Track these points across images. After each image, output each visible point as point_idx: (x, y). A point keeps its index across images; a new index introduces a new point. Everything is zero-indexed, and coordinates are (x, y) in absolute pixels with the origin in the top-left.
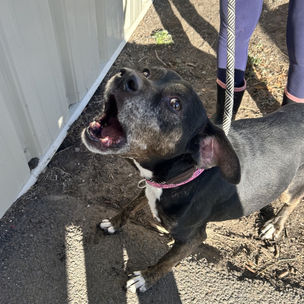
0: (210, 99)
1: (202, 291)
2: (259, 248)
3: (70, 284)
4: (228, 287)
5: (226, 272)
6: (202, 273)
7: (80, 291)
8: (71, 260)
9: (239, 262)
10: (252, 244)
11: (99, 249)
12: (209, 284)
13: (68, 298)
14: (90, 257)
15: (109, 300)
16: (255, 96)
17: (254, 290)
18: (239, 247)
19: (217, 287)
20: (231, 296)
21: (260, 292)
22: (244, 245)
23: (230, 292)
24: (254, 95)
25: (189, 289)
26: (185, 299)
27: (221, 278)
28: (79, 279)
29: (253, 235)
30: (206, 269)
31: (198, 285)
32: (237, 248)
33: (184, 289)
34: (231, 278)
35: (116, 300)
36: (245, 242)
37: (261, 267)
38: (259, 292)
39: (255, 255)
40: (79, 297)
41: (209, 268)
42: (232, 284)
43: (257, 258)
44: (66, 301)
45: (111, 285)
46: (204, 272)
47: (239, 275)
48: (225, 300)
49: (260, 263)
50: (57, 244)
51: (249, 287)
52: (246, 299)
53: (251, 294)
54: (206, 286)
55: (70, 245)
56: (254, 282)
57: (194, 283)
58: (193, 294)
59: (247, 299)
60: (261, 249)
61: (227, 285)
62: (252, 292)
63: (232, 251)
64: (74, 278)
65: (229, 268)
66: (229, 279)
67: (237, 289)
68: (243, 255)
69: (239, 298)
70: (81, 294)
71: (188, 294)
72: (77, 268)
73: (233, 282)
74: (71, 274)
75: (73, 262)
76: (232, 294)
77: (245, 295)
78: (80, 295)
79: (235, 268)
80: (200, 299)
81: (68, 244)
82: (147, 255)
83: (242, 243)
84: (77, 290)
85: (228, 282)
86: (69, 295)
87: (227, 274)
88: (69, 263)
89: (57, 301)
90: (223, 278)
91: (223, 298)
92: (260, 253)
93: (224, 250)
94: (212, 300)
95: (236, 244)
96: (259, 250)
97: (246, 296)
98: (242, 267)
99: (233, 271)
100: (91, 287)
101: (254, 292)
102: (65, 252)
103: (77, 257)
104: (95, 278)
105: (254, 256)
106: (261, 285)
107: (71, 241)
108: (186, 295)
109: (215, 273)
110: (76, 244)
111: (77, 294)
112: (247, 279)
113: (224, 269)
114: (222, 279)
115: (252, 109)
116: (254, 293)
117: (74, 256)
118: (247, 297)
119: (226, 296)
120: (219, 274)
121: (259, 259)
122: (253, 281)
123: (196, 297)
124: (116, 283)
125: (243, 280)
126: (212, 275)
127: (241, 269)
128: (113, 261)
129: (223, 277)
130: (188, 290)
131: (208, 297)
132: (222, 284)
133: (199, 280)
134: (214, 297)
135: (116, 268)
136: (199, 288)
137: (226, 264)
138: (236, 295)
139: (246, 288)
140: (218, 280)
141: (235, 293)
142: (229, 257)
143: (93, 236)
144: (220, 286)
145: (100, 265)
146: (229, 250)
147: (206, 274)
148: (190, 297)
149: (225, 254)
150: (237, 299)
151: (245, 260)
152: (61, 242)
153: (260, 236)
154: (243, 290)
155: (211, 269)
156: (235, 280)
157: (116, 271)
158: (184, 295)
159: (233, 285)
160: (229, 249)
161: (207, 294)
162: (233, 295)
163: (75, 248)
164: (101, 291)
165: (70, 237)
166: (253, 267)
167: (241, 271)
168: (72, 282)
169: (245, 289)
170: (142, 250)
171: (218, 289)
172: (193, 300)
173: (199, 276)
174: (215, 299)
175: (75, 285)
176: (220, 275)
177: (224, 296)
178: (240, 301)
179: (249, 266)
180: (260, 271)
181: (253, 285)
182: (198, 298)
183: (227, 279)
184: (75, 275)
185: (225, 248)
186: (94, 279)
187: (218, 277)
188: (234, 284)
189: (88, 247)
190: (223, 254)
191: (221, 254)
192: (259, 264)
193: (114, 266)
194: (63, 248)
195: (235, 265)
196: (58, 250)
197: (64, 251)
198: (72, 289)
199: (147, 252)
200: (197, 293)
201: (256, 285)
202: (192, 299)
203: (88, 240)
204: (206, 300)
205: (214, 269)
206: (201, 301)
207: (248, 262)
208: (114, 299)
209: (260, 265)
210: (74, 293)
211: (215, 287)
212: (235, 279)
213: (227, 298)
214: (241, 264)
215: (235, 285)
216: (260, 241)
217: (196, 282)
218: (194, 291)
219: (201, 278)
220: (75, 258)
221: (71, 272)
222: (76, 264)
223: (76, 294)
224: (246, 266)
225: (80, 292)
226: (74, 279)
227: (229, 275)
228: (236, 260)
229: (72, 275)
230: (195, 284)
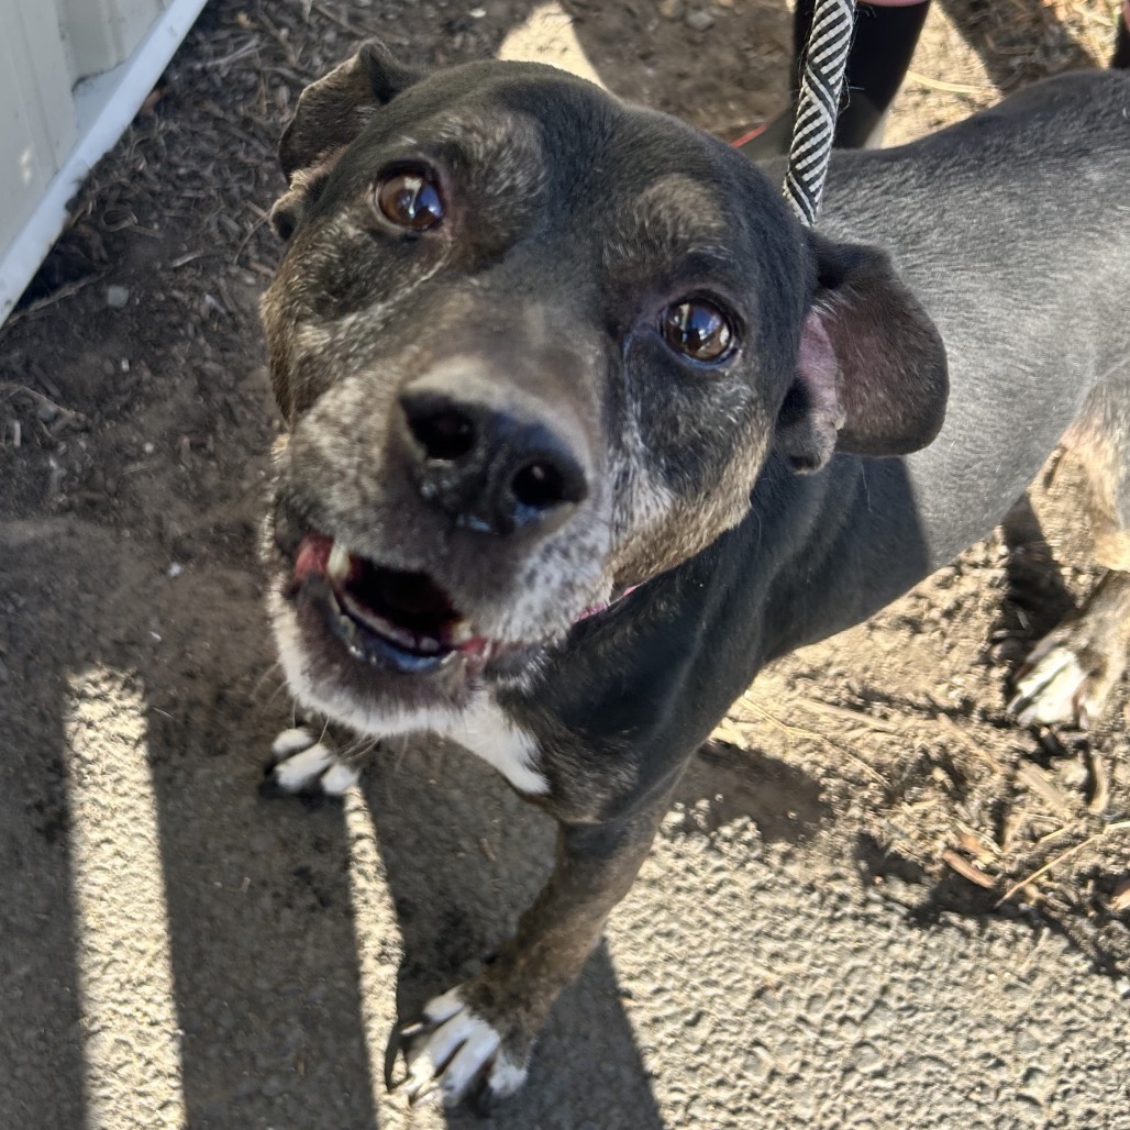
0: (756, 46)
1: (738, 977)
2: (1007, 769)
3: (94, 951)
4: (863, 960)
5: (850, 886)
6: (736, 890)
7: (141, 984)
8: (96, 836)
9: (914, 836)
10: (975, 749)
11: (229, 780)
12: (769, 946)
13: (85, 1022)
14: (187, 820)
15: (282, 1027)
16: (975, 26)
17: (990, 972)
18: (912, 760)
19: (808, 959)
20: (879, 1004)
21: (1020, 979)
22: (934, 753)
23: (875, 984)
24: (972, 18)
25: (672, 968)
26: (656, 1020)
27: (827, 914)
28: (135, 926)
29: (980, 705)
30: (751, 872)
31: (717, 948)
32: (902, 767)
33: (646, 972)
34: (875, 916)
35: (320, 1028)
36: (941, 739)
37: (1019, 856)
38: (1013, 980)
39: (990, 801)
40: (139, 1015)
41: (767, 864)
42: (880, 944)
43: (999, 814)
44: (72, 1035)
45: (292, 956)
46: (747, 887)
47: (915, 900)
48: (848, 1025)
49: (1015, 839)
50: (27, 758)
51: (963, 956)
52: (950, 1014)
53: (973, 990)
54: (757, 952)
55: (90, 762)
56: (989, 931)
57: (695, 942)
58: (695, 994)
59: (954, 1018)
60: (1020, 774)
61: (857, 951)
62: (980, 982)
63: (874, 781)
64: (113, 920)
65: (863, 865)
66: (868, 919)
67: (905, 966)
68: (931, 801)
69: (917, 1010)
70: (149, 1001)
71: (666, 997)
72: (126, 871)
73: (885, 935)
74: (94, 902)
75: (104, 846)
76: (885, 990)
77: (946, 997)
78: (141, 1003)
79: (895, 865)
80: (728, 1016)
81: (78, 756)
82: (464, 807)
83: (927, 744)
84: (129, 981)
85: (862, 935)
86: (86, 1007)
87: (858, 897)
88: (84, 851)
89: (31, 1034)
90: (838, 914)
91: (839, 1015)
92: (1016, 792)
93: (838, 776)
94: (785, 1022)
95: (896, 749)
96: (1011, 778)
97: (952, 1000)
98: (928, 858)
99: (886, 881)
100: (198, 966)
101: (988, 982)
102: (63, 795)
103: (122, 818)
104: (212, 919)
105: (984, 806)
106: (1021, 947)
107: (93, 740)
108: (658, 1001)
109: (798, 890)
110: (119, 755)
111: (126, 1002)
112: (954, 918)
113: (842, 870)
114: (832, 921)
115: (962, 89)
116: (990, 988)
117: (108, 814)
118: (954, 1005)
119: (852, 1001)
120: (815, 896)
121: (1012, 818)
122: (983, 925)
123: (705, 1008)
124: (317, 945)
125: (935, 921)
126: (785, 900)
127: (922, 868)
128: (299, 836)
129: (836, 909)
130: (668, 975)
131: (764, 1008)
132: (834, 941)
133: (720, 924)
134: (795, 1009)
135: (314, 870)
136: (720, 966)
137: (848, 848)
138: (900, 999)
139: (952, 962)
140: (811, 925)
141: (899, 990)
142: (864, 810)
143: (199, 717)
144: (825, 953)
145: (235, 858)
146: (865, 778)
147: (753, 898)
148: (679, 1009)
149: (845, 795)
150: (906, 1014)
151: (944, 827)
152: (47, 749)
153: (1011, 709)
154: (936, 973)
155: (780, 873)
156: (894, 927)
157: (316, 885)
158: (648, 999)
159: (885, 948)
160: (862, 772)
161: (759, 994)
162: (886, 999)
163: (115, 776)
164: (243, 984)
165: (90, 725)
166: (984, 858)
167: (925, 880)
168: (100, 941)
169: (946, 965)
170: (440, 784)
171: (815, 971)
172: (693, 1024)
173: (719, 904)
174: (801, 1019)
175: (119, 954)
176: (823, 898)
177: (844, 1001)
178: (920, 1028)
179: (963, 854)
180: (1016, 877)
181: (986, 945)
182: (717, 1012)
183: (855, 917)
184: (114, 908)
185: (842, 770)
186: (206, 924)
187: (815, 912)
188: (891, 942)
189: (176, 769)
190: (835, 798)
191: (823, 797)
192: (1011, 845)
193: (304, 863)
194: (53, 777)
195: (893, 849)
196: (32, 786)
197: (58, 789)
198: (105, 978)
199: (466, 791)
200: (711, 991)
201: (998, 949)
202: (690, 1017)
203: (175, 738)
204: (758, 1022)
205: (793, 870)
206: (734, 1029)
207: (959, 834)
208: (309, 1020)
209: (1018, 851)
210: (114, 995)
211: (799, 960)
212: (895, 919)
213: (856, 1012)
214: (922, 843)
215: (896, 949)
216: (1014, 734)
217: (707, 934)
218: (696, 981)
219: (728, 916)
220: (113, 824)
221: (96, 891)
222: (118, 854)
223: (120, 997)
224: (949, 856)
225: (140, 990)
226: (111, 925)
227: (866, 902)
228: (901, 827)
229: (101, 908)
230: (701, 944)
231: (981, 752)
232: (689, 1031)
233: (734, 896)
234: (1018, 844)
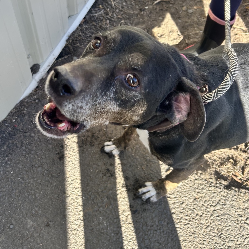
0: (201, 17)
1: (191, 196)
2: (245, 160)
3: (68, 181)
4: (215, 195)
5: (213, 180)
6: (191, 179)
7: (77, 188)
8: (69, 160)
9: (226, 172)
10: (239, 156)
11: (95, 151)
12: (197, 190)
13: (66, 194)
14: (86, 158)
15: (103, 198)
17: (240, 199)
18: (226, 157)
19: (205, 194)
21: (246, 200)
22: (230, 156)
23: (218, 199)
24: (244, 14)
25: (178, 193)
26: (175, 203)
27: (209, 185)
28: (76, 177)
29: (240, 148)
30: (194, 176)
31: (187, 190)
32: (224, 158)
33: (173, 194)
34: (218, 186)
35: (110, 199)
36: (232, 154)
38: (245, 201)
39: (241, 166)
40: (76, 194)
41: (197, 175)
42: (219, 192)
43: (243, 169)
44: (63, 197)
45: (105, 185)
46: (193, 179)
47: (226, 184)
48: (212, 207)
49: (246, 174)
50: (56, 144)
51: (235, 195)
52: (232, 206)
53: (237, 202)
54: (195, 192)
55: (68, 146)
56: (240, 191)
57: (183, 189)
58: (182, 198)
60: (247, 161)
61: (214, 193)
62: (238, 200)
63: (219, 161)
64: (72, 176)
65: (216, 176)
66: (217, 187)
67: (224, 196)
68: (230, 165)
69: (226, 205)
70: (78, 191)
71: (177, 198)
72: (74, 167)
73: (220, 190)
74: (68, 172)
75: (71, 162)
77: (231, 203)
78: (77, 192)
79: (222, 177)
80: (189, 203)
81: (66, 145)
82: (139, 160)
83: (229, 154)
84: (74, 188)
85: (216, 190)
86: (66, 192)
87: (215, 182)
88: (66, 163)
89: (56, 196)
90: (211, 185)
91: (210, 204)
92: (246, 165)
93: (211, 159)
94: (200, 205)
95: (223, 155)
96: (246, 162)
97: (233, 203)
98: (229, 176)
99: (220, 180)
100: (87, 186)
102: (63, 152)
103: (74, 157)
104: (90, 177)
105: (240, 167)
106: (247, 194)
107: (69, 142)
108: (175, 199)
109: (203, 180)
110: (74, 145)
111: (74, 191)
112: (233, 188)
113: (212, 177)
114: (210, 187)
115: (242, 28)
116: (240, 202)
117: (71, 156)
119: (213, 202)
120: (206, 182)
121: (245, 170)
122: (239, 190)
123: (184, 201)
124: (110, 184)
125: (230, 188)
126: (201, 182)
127: (227, 178)
128: (107, 163)
129: (210, 185)
130: (177, 194)
131: (196, 202)
132: (210, 191)
133: (188, 186)
134: (202, 203)
135: (110, 169)
136: (187, 194)
137: (213, 173)
139: (233, 196)
140: (206, 187)
141: (222, 201)
142: (216, 166)
143: (89, 139)
144: (208, 193)
145: (95, 166)
146: (217, 160)
147: (194, 181)
148: (179, 201)
149: (213, 163)
150: (223, 205)
151: (232, 170)
152: (60, 143)
153: (246, 149)
154: (230, 198)
155: (200, 177)
156: (222, 189)
157: (110, 172)
158: (173, 199)
159: (220, 193)
160: (216, 159)
161: (195, 199)
162: (219, 202)
163: (73, 149)
164: (96, 190)
165: (68, 139)
166: (239, 177)
167: (228, 180)
168: (69, 180)
169: (232, 197)
170: (134, 155)
171: (206, 196)
172: (182, 204)
173: (188, 182)
174: (203, 205)
175: (73, 182)
176: (208, 182)
177: (211, 202)
178: (226, 208)
179: (235, 176)
180: (246, 181)
181: (240, 194)
182: (187, 202)
183: (214, 186)
184: (72, 173)
185: (212, 158)
187: (206, 185)
188: (221, 192)
189: (84, 148)
190: (210, 163)
191: (208, 163)
192: (245, 175)
193: (108, 168)
194: (61, 148)
195: (222, 174)
196: (57, 150)
197: (62, 150)
198: (70, 187)
199: (139, 157)
200: (186, 198)
201: (242, 194)
203: (84, 142)
204: (194, 205)
205: (202, 176)
206: (190, 206)
207: (235, 172)
208: (108, 198)
209: (246, 176)
210: (72, 190)
211: (203, 193)
212: (222, 187)
213: (214, 204)
214: (227, 173)
215: (222, 193)
216: (246, 154)
217: (185, 187)
218: (183, 196)
219: (189, 184)
220: (72, 158)
221: (69, 170)
222: (73, 163)
223: (73, 190)
224: (233, 176)
225: (76, 189)
226: (71, 177)
227: (216, 184)
228: (223, 170)
229: (70, 173)
230: (184, 189)
231: (240, 157)
232: (181, 205)
233: (191, 181)
234: (246, 175)
